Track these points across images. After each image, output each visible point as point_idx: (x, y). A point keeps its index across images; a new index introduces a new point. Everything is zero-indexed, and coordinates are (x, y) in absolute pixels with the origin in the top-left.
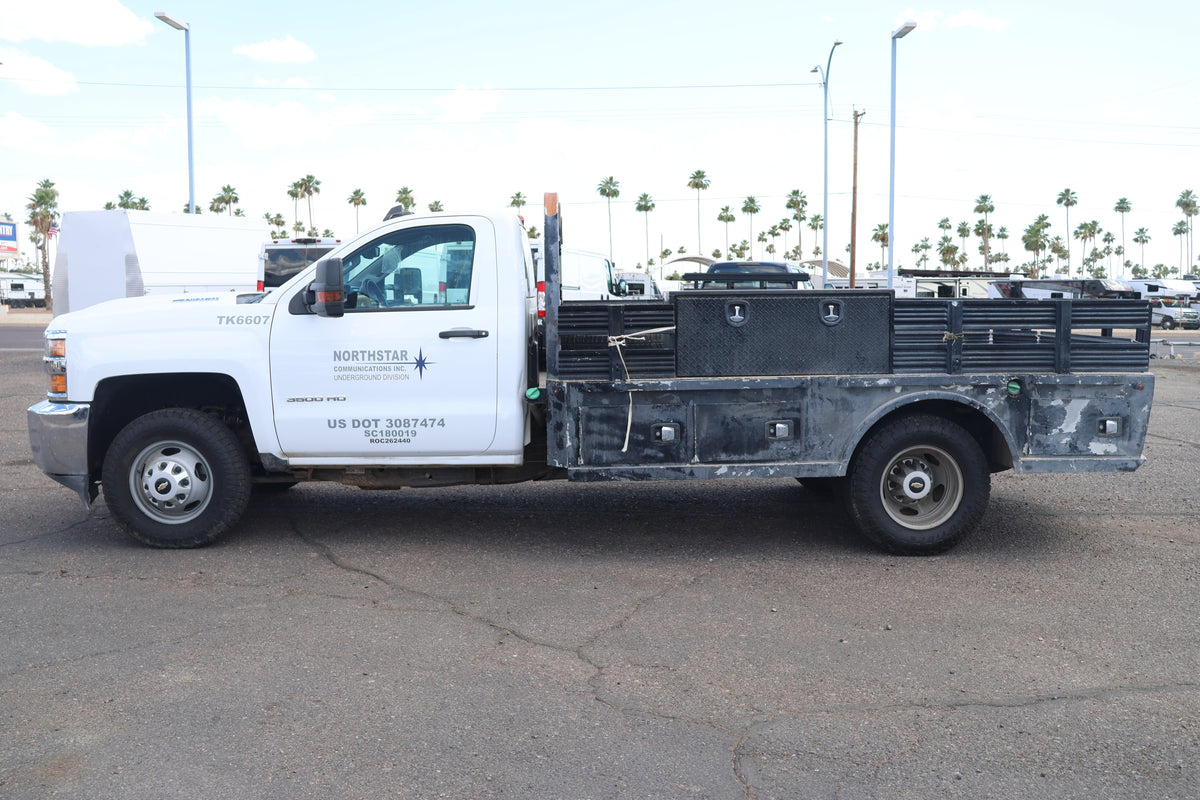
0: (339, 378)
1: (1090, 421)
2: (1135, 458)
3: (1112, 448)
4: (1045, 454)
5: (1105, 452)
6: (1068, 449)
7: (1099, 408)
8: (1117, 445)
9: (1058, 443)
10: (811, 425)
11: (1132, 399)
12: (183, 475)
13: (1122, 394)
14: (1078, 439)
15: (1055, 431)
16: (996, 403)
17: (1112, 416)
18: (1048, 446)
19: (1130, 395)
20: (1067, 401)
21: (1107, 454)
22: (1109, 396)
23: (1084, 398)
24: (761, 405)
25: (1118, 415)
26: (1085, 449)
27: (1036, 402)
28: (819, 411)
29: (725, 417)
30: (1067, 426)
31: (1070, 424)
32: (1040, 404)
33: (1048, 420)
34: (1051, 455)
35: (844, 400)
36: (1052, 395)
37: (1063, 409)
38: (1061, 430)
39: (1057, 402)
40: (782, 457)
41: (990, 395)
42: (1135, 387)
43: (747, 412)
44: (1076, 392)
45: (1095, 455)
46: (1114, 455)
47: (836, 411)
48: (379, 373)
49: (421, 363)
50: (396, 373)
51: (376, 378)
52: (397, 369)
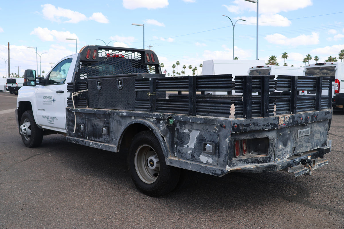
0: (44, 104)
1: (200, 143)
2: (222, 168)
3: (210, 161)
4: (181, 157)
5: (207, 161)
6: (191, 157)
7: (204, 136)
8: (212, 159)
9: (187, 152)
10: (112, 130)
11: (221, 133)
12: (25, 128)
13: (215, 130)
14: (195, 152)
15: (185, 146)
16: (163, 128)
17: (211, 142)
18: (183, 153)
19: (220, 131)
20: (190, 131)
21: (208, 163)
22: (209, 130)
23: (197, 130)
24: (100, 120)
25: (213, 142)
26: (198, 159)
27: (178, 129)
28: (114, 125)
29: (93, 124)
30: (190, 144)
31: (192, 144)
32: (180, 131)
33: (183, 140)
34: (184, 159)
35: (119, 120)
36: (185, 127)
37: (189, 135)
38: (188, 146)
39: (186, 131)
40: (105, 141)
41: (161, 124)
42: (221, 126)
43: (98, 122)
44: (195, 126)
45: (202, 163)
46: (211, 164)
47: (118, 125)
48: (49, 103)
49: (54, 100)
50: (51, 103)
51: (48, 104)
52: (51, 102)
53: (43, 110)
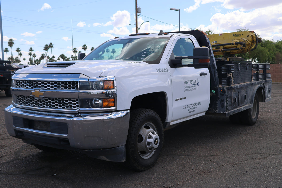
0: (185, 91)
24: (244, 91)
29: (241, 94)
35: (251, 88)
38: (266, 92)
39: (266, 86)
48: (192, 88)
49: (198, 84)
50: (195, 88)
51: (191, 90)
52: (195, 86)
53: (184, 98)
